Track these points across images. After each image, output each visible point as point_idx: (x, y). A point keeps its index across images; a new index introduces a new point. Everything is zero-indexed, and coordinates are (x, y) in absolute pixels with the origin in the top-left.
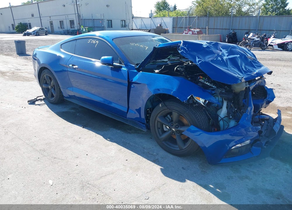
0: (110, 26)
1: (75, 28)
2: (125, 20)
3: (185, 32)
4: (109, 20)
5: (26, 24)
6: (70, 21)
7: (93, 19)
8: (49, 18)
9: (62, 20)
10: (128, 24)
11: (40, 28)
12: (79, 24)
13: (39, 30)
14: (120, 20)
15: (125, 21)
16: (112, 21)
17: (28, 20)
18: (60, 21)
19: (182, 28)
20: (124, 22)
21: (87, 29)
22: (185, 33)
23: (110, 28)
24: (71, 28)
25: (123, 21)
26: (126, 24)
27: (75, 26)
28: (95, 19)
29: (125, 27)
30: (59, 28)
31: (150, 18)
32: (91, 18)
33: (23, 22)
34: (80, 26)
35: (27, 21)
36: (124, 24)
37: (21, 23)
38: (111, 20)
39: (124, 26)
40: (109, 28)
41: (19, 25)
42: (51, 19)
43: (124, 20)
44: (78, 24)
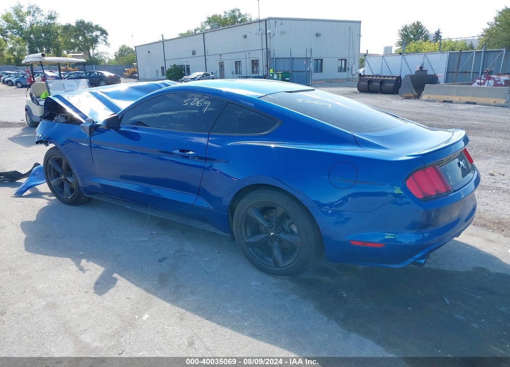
0: (319, 70)
1: (260, 72)
2: (347, 58)
3: (478, 81)
4: (317, 60)
5: (183, 67)
6: (252, 61)
7: (292, 57)
8: (218, 57)
9: (240, 60)
10: (350, 66)
11: (204, 74)
12: (267, 66)
13: (203, 76)
14: (337, 59)
15: (345, 60)
16: (324, 60)
17: (186, 60)
18: (236, 62)
19: (468, 74)
20: (343, 62)
21: (280, 75)
22: (478, 83)
23: (319, 74)
24: (253, 72)
25: (342, 60)
26: (347, 67)
27: (260, 69)
28: (294, 57)
29: (345, 70)
30: (233, 73)
31: (401, 56)
32: (287, 57)
33: (178, 63)
34: (268, 69)
35: (184, 63)
36: (343, 66)
37: (175, 65)
38: (322, 60)
39: (343, 70)
40: (317, 74)
41: (172, 69)
42: (222, 59)
43: (345, 58)
44: (264, 67)
